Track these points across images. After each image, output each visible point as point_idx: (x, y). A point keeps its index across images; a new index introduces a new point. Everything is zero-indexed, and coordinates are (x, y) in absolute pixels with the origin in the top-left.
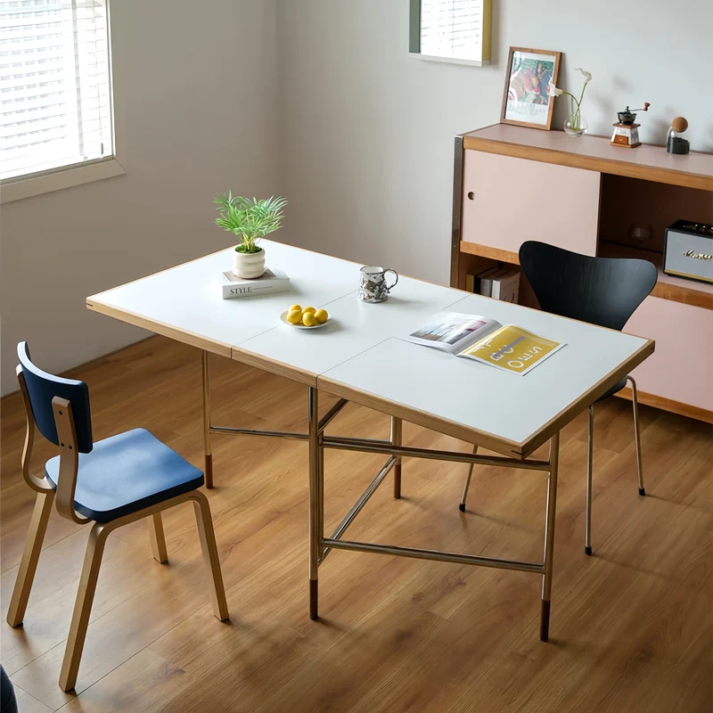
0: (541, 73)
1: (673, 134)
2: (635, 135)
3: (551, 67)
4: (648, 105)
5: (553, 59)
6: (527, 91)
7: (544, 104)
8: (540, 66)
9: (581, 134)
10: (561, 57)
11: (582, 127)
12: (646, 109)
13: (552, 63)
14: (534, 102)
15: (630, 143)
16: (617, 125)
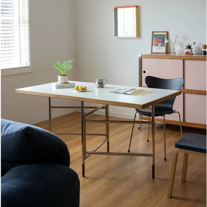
0: (162, 38)
1: (203, 50)
2: (192, 51)
3: (165, 36)
4: (195, 43)
5: (165, 33)
6: (158, 43)
7: (164, 46)
8: (162, 36)
9: (175, 53)
10: (168, 33)
11: (175, 51)
12: (194, 44)
13: (165, 35)
14: (161, 46)
15: (190, 53)
16: (186, 49)
